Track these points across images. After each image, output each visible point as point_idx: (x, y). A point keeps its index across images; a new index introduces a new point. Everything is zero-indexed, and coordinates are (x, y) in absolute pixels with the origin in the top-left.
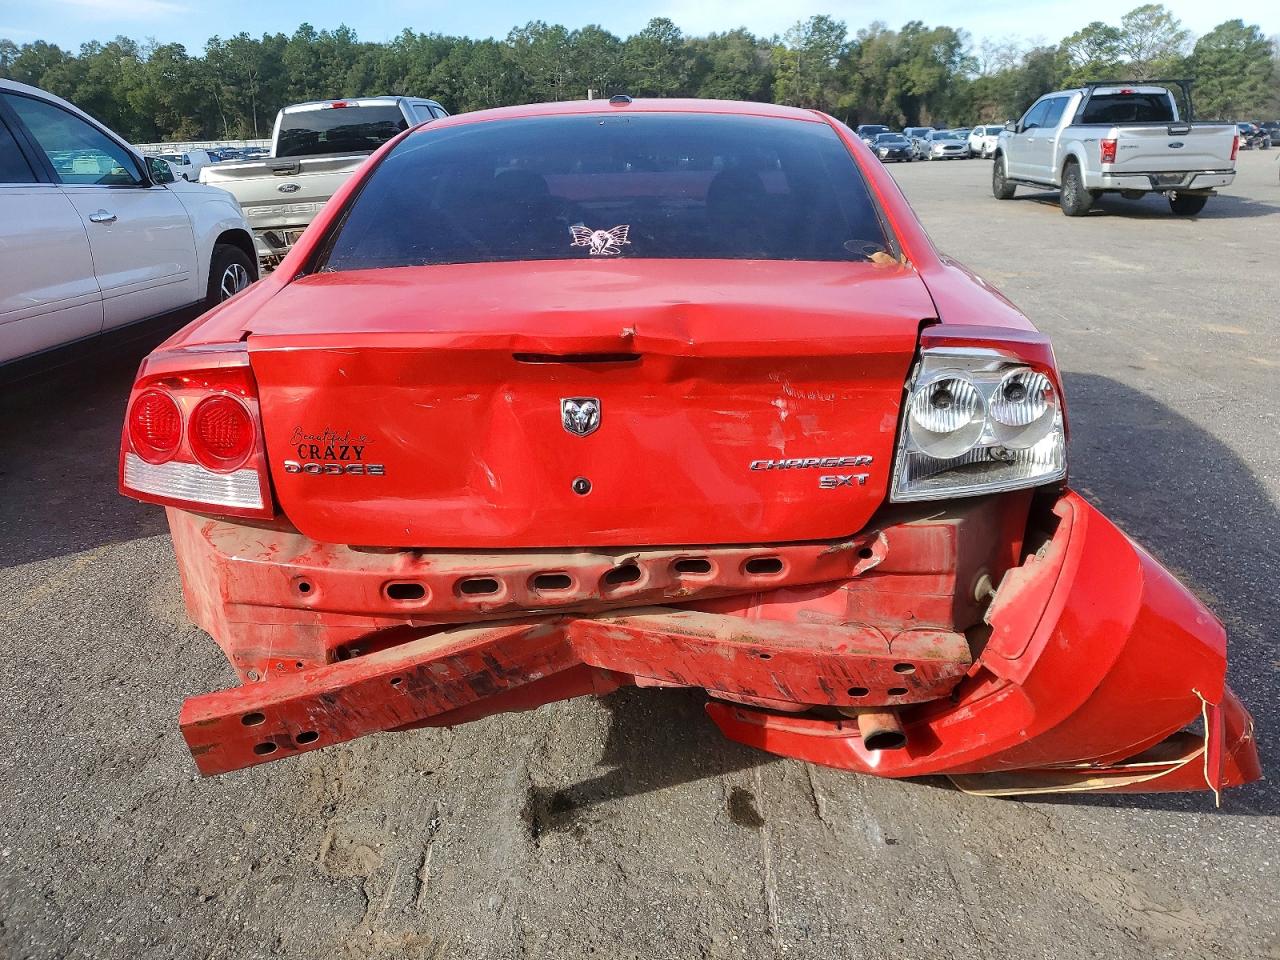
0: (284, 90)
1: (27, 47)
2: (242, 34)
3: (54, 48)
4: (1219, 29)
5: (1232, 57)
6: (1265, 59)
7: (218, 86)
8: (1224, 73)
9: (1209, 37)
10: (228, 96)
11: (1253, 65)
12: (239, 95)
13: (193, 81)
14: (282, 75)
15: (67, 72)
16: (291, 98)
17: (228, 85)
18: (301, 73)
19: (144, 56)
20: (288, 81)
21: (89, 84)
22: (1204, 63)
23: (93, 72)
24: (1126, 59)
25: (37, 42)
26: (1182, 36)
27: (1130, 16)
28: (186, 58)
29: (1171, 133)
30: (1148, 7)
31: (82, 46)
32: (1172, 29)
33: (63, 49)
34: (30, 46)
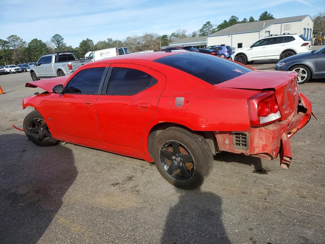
4: (32, 41)
5: (38, 47)
6: (45, 48)
8: (37, 51)
9: (31, 43)
11: (43, 49)
22: (32, 49)
24: (11, 48)
26: (24, 43)
27: (9, 38)
29: (81, 62)
30: (13, 36)
32: (21, 41)
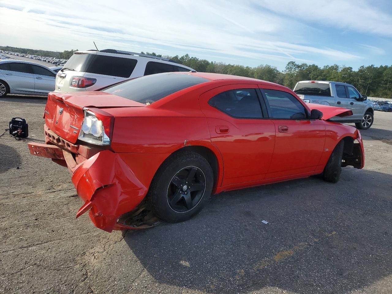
0: (380, 83)
1: (310, 66)
2: (372, 65)
3: (317, 66)
7: (358, 80)
10: (360, 83)
12: (364, 83)
13: (351, 78)
14: (381, 78)
15: (317, 73)
16: (381, 85)
17: (362, 80)
18: (388, 78)
19: (340, 70)
20: (382, 80)
21: (322, 76)
23: (324, 73)
25: (313, 65)
28: (351, 71)
31: (324, 66)
33: (319, 67)
34: (311, 66)
